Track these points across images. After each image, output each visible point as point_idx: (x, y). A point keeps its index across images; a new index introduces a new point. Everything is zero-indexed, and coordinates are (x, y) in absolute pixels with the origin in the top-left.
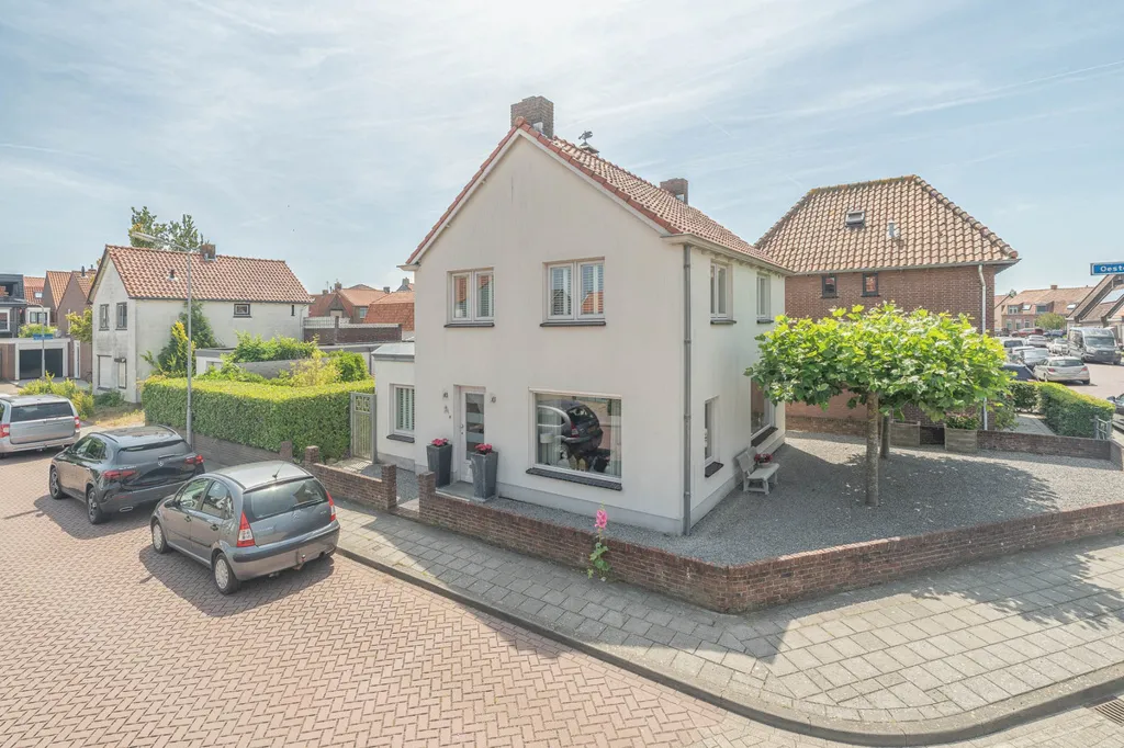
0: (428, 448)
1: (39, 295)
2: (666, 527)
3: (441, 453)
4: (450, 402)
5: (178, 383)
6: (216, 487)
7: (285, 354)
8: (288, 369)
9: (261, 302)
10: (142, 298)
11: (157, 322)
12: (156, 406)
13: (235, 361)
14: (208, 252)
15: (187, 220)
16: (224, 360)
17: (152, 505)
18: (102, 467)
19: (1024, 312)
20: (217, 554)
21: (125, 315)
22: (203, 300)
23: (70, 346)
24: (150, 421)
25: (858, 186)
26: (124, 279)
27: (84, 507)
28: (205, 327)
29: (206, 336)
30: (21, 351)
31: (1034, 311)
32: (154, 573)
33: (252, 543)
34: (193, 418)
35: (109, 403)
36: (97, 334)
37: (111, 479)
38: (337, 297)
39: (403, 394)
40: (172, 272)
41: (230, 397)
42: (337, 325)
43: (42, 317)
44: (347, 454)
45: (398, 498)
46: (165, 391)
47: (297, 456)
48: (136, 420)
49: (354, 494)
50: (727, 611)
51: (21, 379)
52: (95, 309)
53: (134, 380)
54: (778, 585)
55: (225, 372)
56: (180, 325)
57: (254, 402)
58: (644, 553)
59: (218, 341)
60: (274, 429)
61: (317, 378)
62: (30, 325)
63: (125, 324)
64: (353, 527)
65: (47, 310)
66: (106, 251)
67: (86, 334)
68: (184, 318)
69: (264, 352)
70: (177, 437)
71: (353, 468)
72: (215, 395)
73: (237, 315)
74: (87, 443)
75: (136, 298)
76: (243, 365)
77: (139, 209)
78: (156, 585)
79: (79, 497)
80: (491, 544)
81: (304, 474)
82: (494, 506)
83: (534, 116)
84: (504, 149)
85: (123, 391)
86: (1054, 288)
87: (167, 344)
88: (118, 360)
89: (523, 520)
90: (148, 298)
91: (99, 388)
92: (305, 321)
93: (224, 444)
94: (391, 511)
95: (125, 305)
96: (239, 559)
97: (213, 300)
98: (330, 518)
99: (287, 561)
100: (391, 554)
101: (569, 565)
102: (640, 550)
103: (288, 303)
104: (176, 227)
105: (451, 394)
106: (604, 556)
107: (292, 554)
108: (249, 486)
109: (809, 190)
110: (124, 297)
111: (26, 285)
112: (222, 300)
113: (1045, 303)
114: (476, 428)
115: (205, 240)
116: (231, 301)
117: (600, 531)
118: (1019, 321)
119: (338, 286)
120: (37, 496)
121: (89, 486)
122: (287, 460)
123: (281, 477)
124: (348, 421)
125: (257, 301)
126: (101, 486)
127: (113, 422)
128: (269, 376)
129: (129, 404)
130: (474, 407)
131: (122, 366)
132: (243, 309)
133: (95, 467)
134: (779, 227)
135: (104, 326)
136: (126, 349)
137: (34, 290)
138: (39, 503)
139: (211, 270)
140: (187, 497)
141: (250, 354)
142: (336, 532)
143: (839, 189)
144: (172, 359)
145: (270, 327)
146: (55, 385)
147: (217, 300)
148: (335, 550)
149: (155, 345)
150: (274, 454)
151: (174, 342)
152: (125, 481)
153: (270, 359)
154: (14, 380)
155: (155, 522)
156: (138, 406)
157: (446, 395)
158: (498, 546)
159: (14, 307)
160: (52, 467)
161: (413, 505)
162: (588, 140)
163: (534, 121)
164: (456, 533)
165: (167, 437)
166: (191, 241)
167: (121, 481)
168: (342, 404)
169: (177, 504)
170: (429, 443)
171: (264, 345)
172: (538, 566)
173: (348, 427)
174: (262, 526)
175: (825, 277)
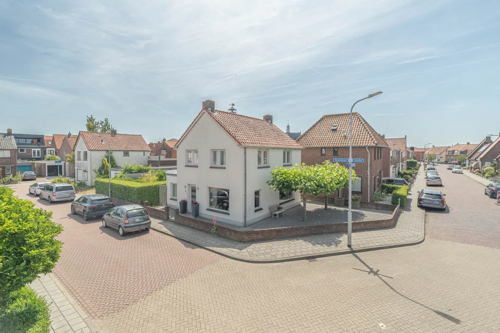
0: (180, 202)
1: (50, 143)
2: (240, 225)
3: (184, 204)
4: (186, 189)
5: (106, 180)
6: (119, 211)
7: (140, 171)
8: (141, 176)
9: (133, 151)
10: (92, 150)
11: (97, 158)
12: (100, 188)
13: (124, 173)
14: (114, 133)
15: (106, 120)
16: (120, 173)
17: (102, 216)
18: (88, 205)
19: (455, 154)
20: (120, 226)
21: (87, 156)
22: (113, 150)
23: (65, 164)
24: (97, 192)
25: (339, 115)
26: (86, 143)
27: (82, 216)
28: (114, 160)
29: (114, 163)
30: (48, 166)
31: (459, 153)
32: (103, 232)
33: (128, 223)
34: (111, 192)
35: (82, 186)
36: (76, 161)
37: (90, 208)
38: (164, 144)
39: (174, 186)
40: (102, 141)
41: (122, 186)
42: (159, 159)
43: (52, 152)
44: (158, 204)
45: (170, 216)
46: (102, 183)
47: (142, 204)
48: (92, 192)
49: (157, 215)
50: (241, 242)
51: (48, 176)
52: (76, 153)
53: (90, 178)
54: (254, 236)
55: (121, 177)
56: (106, 159)
57: (130, 187)
58: (224, 228)
59: (118, 165)
60: (135, 196)
61: (150, 180)
62: (48, 156)
63: (86, 159)
64: (155, 223)
65: (54, 149)
66: (79, 133)
67: (72, 162)
68: (106, 157)
69: (133, 170)
70: (107, 197)
71: (160, 208)
72: (118, 185)
73: (124, 156)
74: (82, 199)
75: (90, 150)
76: (127, 175)
77: (90, 117)
78: (104, 234)
79: (81, 214)
80: (192, 228)
81: (142, 207)
82: (198, 219)
83: (209, 106)
84: (200, 115)
85: (86, 182)
86: (468, 143)
87: (101, 166)
88: (84, 171)
89: (199, 221)
90: (94, 150)
91: (78, 181)
92: (149, 157)
93: (121, 200)
94: (167, 219)
95: (86, 152)
96: (125, 227)
97: (116, 150)
98: (148, 219)
99: (137, 229)
100: (164, 229)
101: (208, 232)
102: (223, 228)
103: (142, 151)
104: (102, 122)
105: (187, 186)
106: (216, 229)
107: (138, 227)
108: (127, 210)
109: (323, 116)
110: (87, 150)
111: (45, 139)
112: (119, 151)
113: (463, 150)
114: (194, 197)
115: (113, 127)
116: (122, 151)
117: (215, 223)
118: (452, 158)
119: (164, 140)
120: (68, 213)
121: (84, 210)
122: (139, 204)
123: (135, 208)
124: (158, 194)
125: (131, 151)
126: (88, 210)
127: (84, 192)
128: (135, 179)
129: (88, 186)
130: (194, 190)
131: (86, 173)
132: (126, 153)
133: (85, 205)
134: (311, 129)
135: (79, 159)
136: (87, 168)
137: (48, 141)
138: (69, 215)
139: (115, 139)
140: (112, 213)
141: (129, 171)
142: (150, 223)
143: (332, 116)
144: (103, 171)
145: (135, 160)
146: (63, 179)
147: (118, 150)
148: (150, 228)
149: (97, 166)
150: (136, 203)
151: (103, 165)
152: (94, 209)
153: (135, 173)
154: (45, 176)
155: (103, 219)
156: (92, 187)
157: (185, 187)
158: (193, 228)
159: (42, 148)
160: (72, 205)
161: (173, 218)
162: (233, 106)
163: (208, 108)
164: (183, 225)
165: (103, 197)
166: (108, 128)
167: (93, 209)
168: (156, 189)
169: (109, 215)
170: (180, 201)
171: (133, 168)
172: (201, 232)
173: (159, 195)
174: (131, 219)
175: (322, 148)
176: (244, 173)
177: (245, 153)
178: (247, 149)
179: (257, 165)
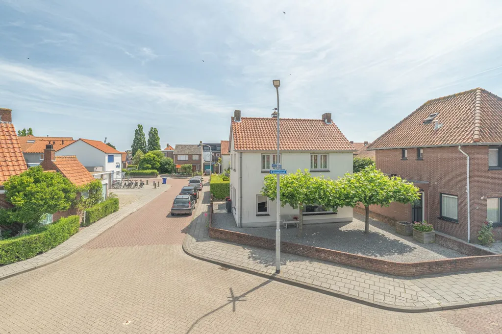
50: (210, 237)
54: (219, 235)
175: (403, 150)
176: (240, 176)
177: (241, 157)
178: (243, 154)
179: (260, 169)
